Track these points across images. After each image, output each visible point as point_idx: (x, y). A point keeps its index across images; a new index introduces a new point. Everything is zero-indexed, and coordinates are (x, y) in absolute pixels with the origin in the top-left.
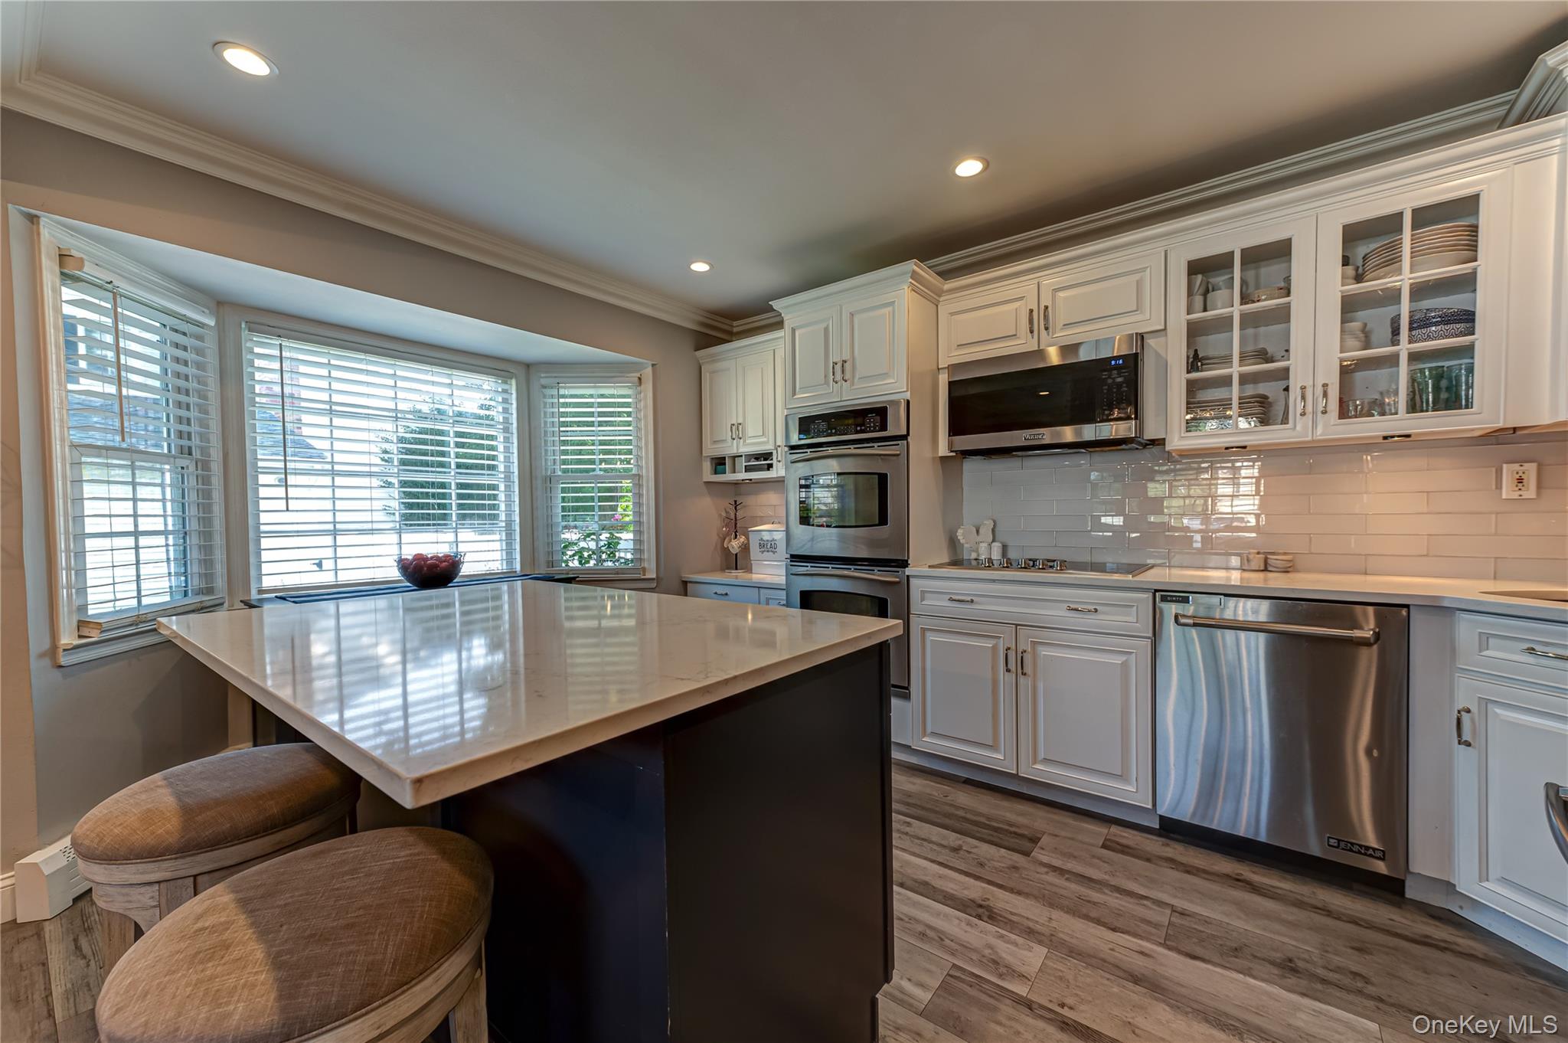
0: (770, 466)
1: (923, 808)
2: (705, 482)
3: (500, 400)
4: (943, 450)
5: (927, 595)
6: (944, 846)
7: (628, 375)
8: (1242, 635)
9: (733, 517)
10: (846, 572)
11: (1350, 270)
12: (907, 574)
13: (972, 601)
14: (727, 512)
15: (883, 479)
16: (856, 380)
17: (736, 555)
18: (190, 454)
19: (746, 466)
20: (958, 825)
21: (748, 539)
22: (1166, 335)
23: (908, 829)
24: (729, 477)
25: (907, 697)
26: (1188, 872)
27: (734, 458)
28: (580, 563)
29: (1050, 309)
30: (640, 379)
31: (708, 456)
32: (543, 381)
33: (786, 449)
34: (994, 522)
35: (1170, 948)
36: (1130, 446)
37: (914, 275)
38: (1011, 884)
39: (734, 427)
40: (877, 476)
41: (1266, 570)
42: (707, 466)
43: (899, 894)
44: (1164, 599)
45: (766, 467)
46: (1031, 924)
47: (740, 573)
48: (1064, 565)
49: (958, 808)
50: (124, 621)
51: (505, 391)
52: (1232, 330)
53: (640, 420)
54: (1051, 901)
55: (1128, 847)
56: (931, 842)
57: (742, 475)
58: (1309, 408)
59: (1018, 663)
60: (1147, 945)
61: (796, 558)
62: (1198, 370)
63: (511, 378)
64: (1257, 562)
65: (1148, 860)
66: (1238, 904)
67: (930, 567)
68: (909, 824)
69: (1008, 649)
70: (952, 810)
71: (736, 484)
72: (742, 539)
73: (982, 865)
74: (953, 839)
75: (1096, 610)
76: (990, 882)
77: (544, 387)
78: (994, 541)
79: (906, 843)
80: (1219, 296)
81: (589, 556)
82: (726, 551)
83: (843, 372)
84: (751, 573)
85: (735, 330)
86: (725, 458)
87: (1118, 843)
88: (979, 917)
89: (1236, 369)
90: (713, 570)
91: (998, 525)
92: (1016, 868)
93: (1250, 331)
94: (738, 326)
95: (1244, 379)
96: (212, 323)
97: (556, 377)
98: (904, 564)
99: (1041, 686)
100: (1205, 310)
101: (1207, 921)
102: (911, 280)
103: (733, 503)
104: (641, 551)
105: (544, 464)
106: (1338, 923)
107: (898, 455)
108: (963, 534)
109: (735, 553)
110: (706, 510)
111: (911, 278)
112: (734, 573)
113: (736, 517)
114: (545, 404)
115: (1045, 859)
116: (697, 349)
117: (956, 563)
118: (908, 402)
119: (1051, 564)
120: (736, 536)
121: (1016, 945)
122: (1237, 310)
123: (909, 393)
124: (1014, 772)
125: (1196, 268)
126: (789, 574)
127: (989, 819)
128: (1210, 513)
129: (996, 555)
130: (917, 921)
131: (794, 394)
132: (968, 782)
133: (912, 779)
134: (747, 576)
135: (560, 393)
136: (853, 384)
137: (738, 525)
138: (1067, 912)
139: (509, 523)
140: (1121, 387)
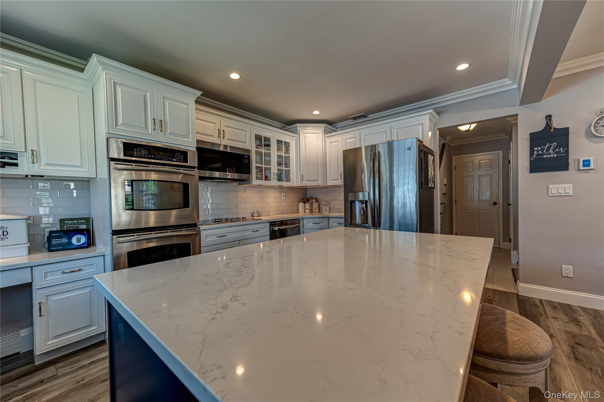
12: (199, 229)
13: (225, 235)
15: (186, 186)
16: (167, 133)
40: (183, 185)
83: (161, 126)
89: (264, 166)
98: (196, 225)
107: (194, 175)
122: (263, 151)
131: (116, 125)
140: (247, 164)
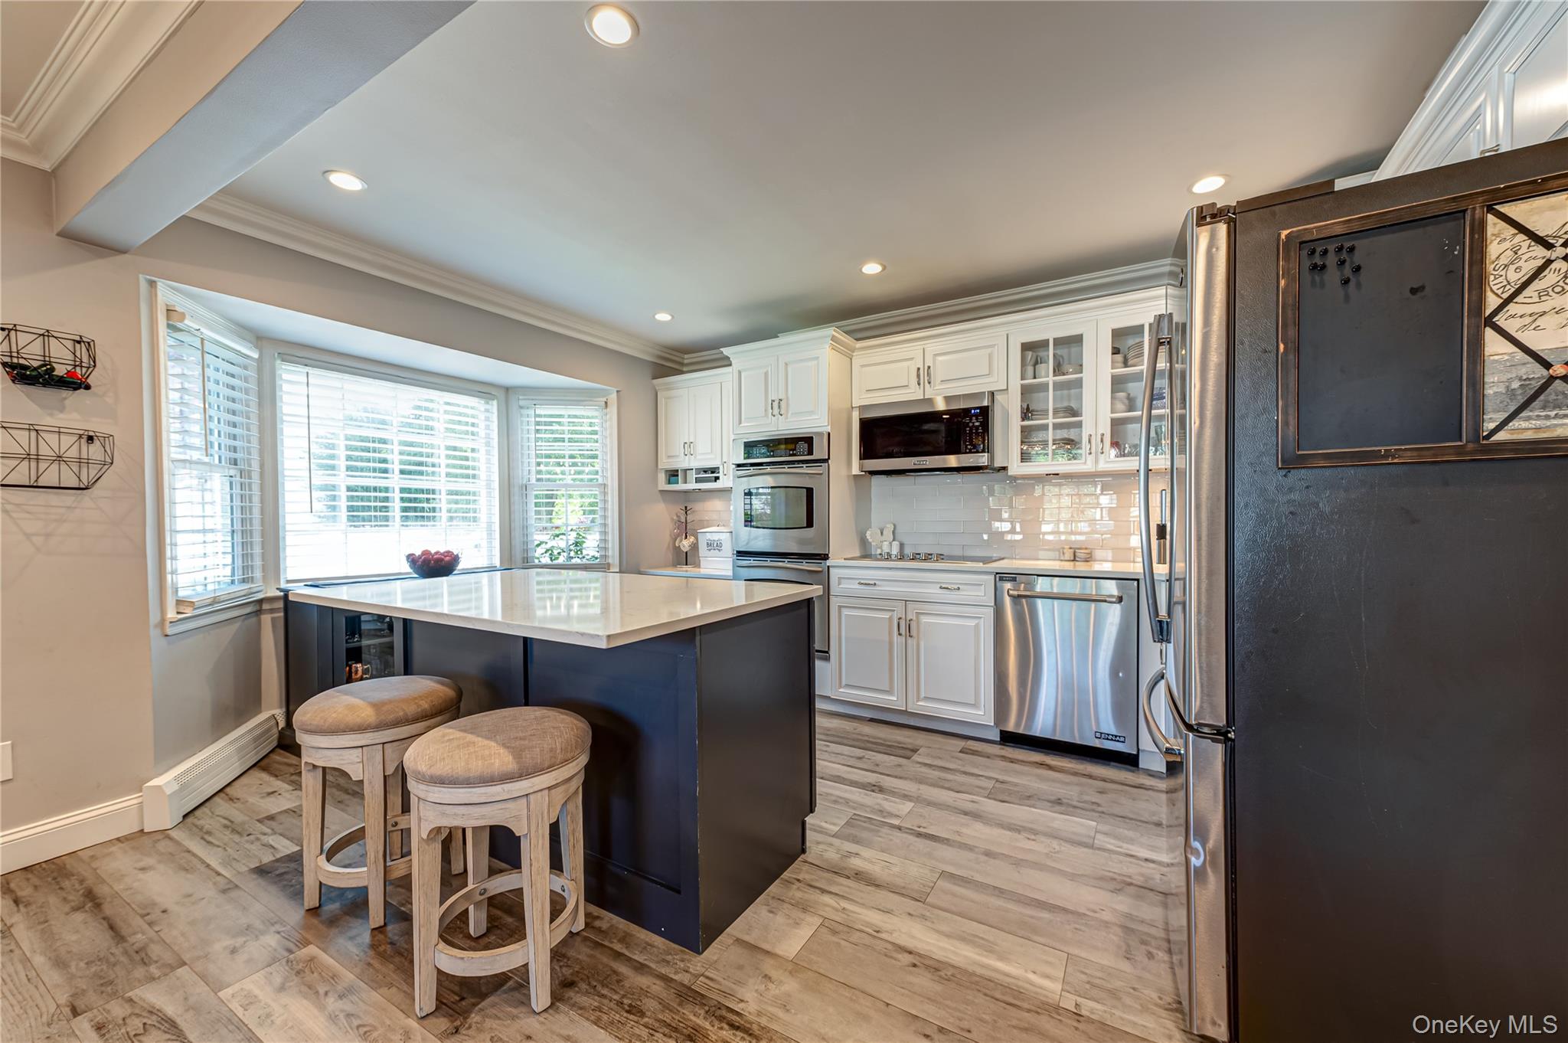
0: (717, 478)
1: (838, 737)
2: (660, 491)
3: (483, 418)
4: (855, 471)
5: (842, 580)
6: (852, 757)
7: (595, 399)
8: (1056, 602)
9: (683, 520)
10: (780, 564)
11: (1119, 358)
12: (828, 564)
13: (875, 584)
14: (678, 516)
15: (810, 492)
16: (789, 414)
17: (686, 553)
18: (236, 464)
19: (696, 478)
20: (863, 745)
21: (697, 539)
22: (1008, 393)
23: (827, 749)
24: (681, 486)
25: (827, 659)
26: (1012, 762)
27: (685, 471)
28: (551, 560)
29: (931, 368)
30: (606, 403)
31: (662, 469)
32: (522, 403)
33: (734, 466)
34: (895, 525)
35: (990, 798)
36: (985, 471)
37: (834, 338)
38: (896, 774)
39: (686, 445)
40: (805, 490)
41: (1074, 560)
42: (662, 477)
43: (820, 782)
44: (1001, 579)
45: (714, 479)
46: (906, 793)
47: (689, 568)
48: (940, 557)
49: (863, 735)
50: (204, 602)
51: (487, 411)
52: (1048, 391)
53: (606, 437)
54: (921, 781)
55: (977, 751)
56: (842, 755)
57: (692, 485)
58: (1093, 450)
59: (907, 629)
60: (975, 798)
61: (740, 554)
62: (1029, 419)
63: (493, 400)
64: (1069, 555)
65: (988, 757)
66: (1038, 776)
67: (845, 559)
68: (828, 746)
69: (900, 618)
70: (860, 737)
71: (686, 492)
72: (692, 539)
73: (877, 765)
74: (859, 752)
75: (959, 589)
76: (881, 774)
77: (521, 407)
78: (894, 540)
79: (826, 756)
80: (1041, 367)
81: (559, 554)
82: (677, 550)
83: (779, 407)
84: (699, 567)
85: (686, 361)
86: (677, 471)
87: (971, 750)
88: (873, 791)
89: (1051, 420)
90: (665, 566)
91: (898, 527)
92: (900, 766)
93: (1059, 393)
94: (688, 358)
95: (1056, 426)
96: (256, 356)
97: (533, 399)
98: (826, 557)
99: (922, 644)
100: (1035, 378)
101: (1016, 785)
102: (831, 342)
103: (684, 509)
104: (606, 549)
105: (520, 474)
106: (1096, 781)
107: (821, 474)
108: (871, 535)
109: (685, 551)
110: (660, 516)
111: (831, 340)
112: (685, 568)
113: (686, 520)
114: (522, 422)
115: (920, 760)
116: (655, 378)
117: (866, 556)
118: (829, 434)
119: (930, 557)
120: (686, 536)
121: (895, 802)
122: (1051, 379)
123: (829, 427)
124: (904, 709)
125: (1026, 347)
126: (735, 566)
127: (885, 740)
128: (1041, 520)
129: (895, 551)
130: (831, 795)
131: (740, 423)
132: (872, 720)
133: (830, 720)
134: (697, 570)
135: (537, 413)
136: (787, 418)
137: (688, 528)
138: (930, 786)
139: (490, 524)
140: (978, 429)
